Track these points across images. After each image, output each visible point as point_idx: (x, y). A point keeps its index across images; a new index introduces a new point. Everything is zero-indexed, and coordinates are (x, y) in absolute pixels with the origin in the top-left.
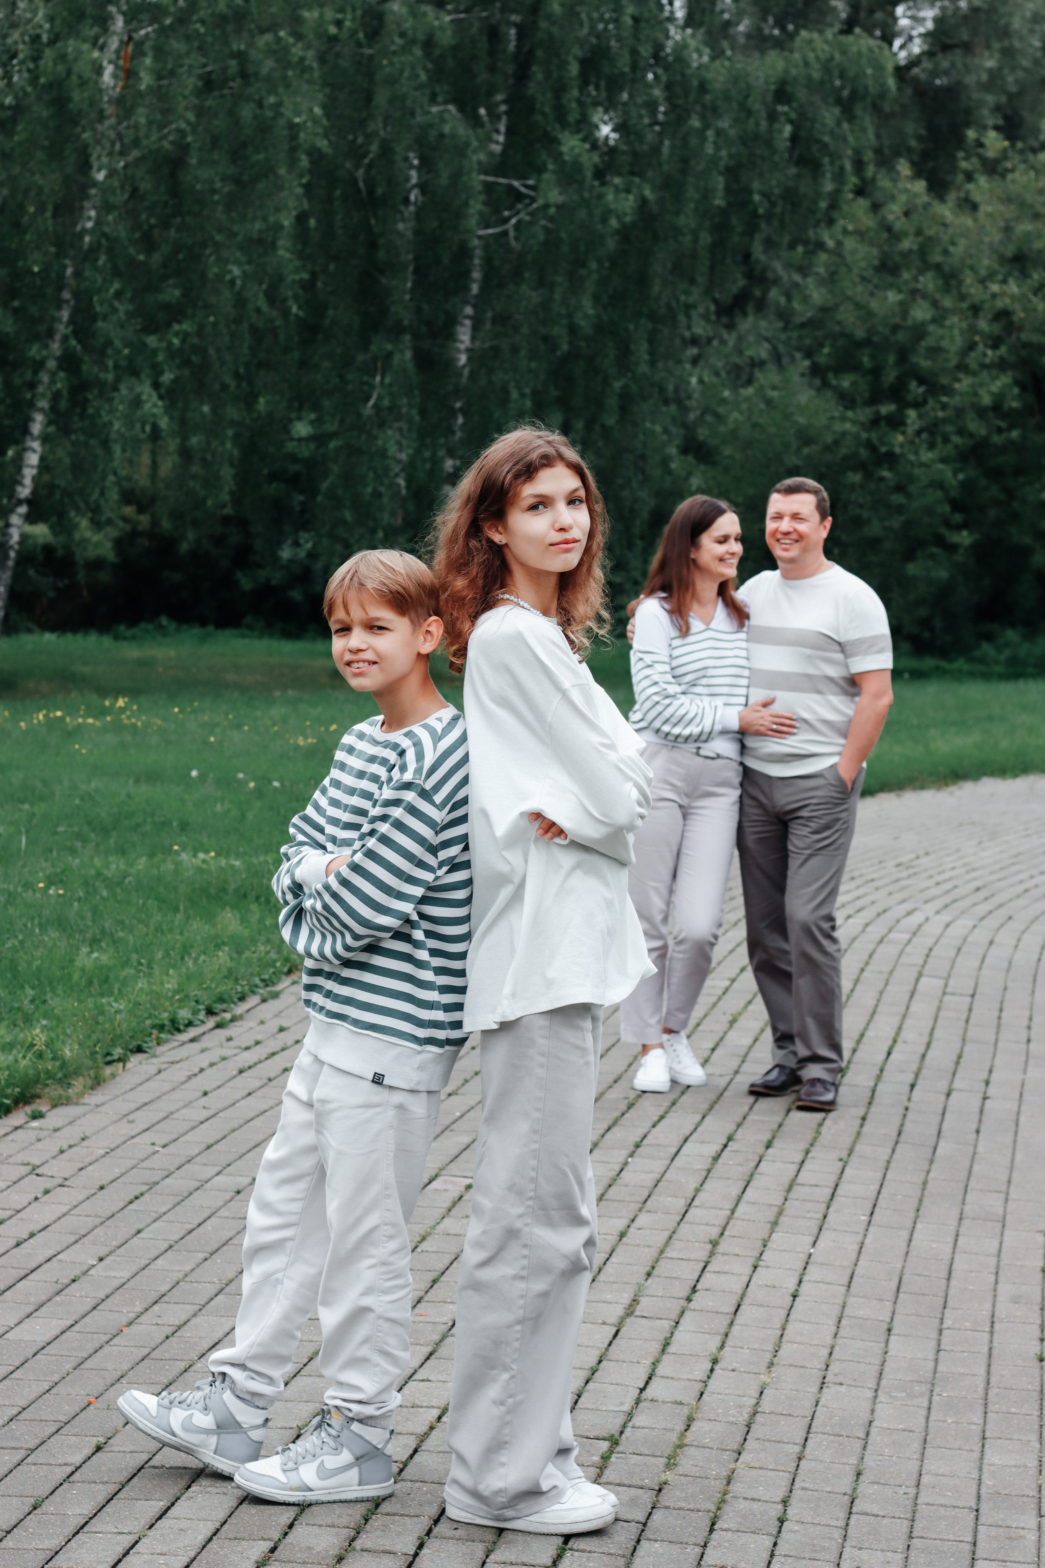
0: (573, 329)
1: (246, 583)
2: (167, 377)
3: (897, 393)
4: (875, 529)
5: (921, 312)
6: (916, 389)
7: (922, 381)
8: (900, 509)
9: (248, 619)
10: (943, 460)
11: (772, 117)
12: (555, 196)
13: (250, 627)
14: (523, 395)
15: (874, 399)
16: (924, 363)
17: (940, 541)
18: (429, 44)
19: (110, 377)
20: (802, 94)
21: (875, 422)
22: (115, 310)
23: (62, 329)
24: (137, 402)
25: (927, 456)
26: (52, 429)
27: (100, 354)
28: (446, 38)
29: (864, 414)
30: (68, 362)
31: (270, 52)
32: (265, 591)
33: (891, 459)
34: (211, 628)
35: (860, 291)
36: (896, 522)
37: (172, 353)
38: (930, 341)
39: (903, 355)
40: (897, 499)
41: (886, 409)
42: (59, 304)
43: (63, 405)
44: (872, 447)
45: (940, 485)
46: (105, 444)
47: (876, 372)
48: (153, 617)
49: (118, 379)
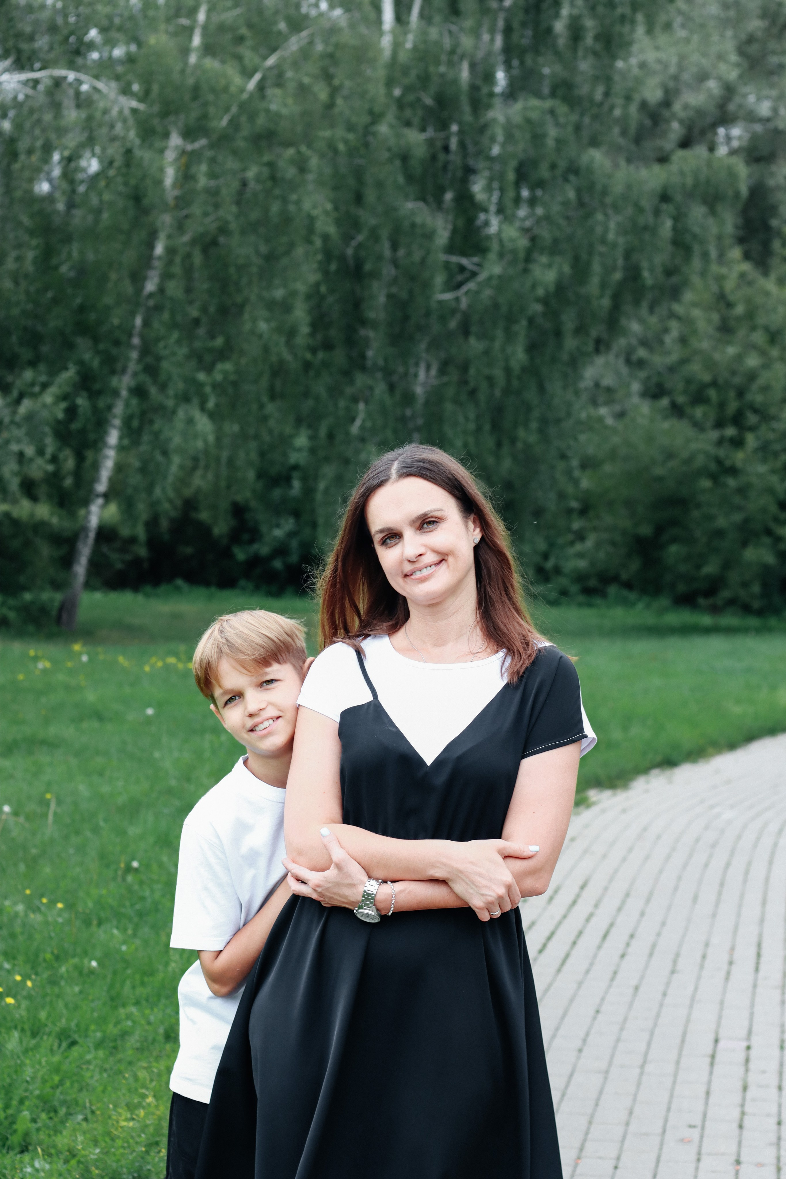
0: (508, 370)
1: (240, 554)
2: (211, 404)
3: (738, 420)
4: (721, 522)
5: (753, 361)
6: (752, 419)
7: (756, 411)
8: (740, 508)
9: (242, 582)
10: (773, 471)
11: (657, 212)
12: (497, 269)
13: (243, 589)
14: (467, 419)
15: (719, 424)
16: (759, 399)
17: (769, 532)
18: (405, 158)
19: (170, 403)
20: (678, 198)
21: (720, 442)
22: (174, 354)
23: (132, 366)
24: (190, 421)
25: (762, 469)
26: (126, 442)
27: (163, 387)
28: (420, 152)
29: (714, 435)
30: (139, 392)
31: (292, 161)
32: (255, 561)
33: (733, 471)
34: (213, 589)
35: (705, 345)
36: (738, 517)
37: (215, 386)
38: (761, 381)
39: (741, 393)
40: (737, 500)
41: (730, 431)
42: (131, 347)
43: (135, 423)
44: (719, 462)
45: (771, 491)
46: (165, 453)
47: (722, 405)
48: (170, 579)
49: (177, 405)
